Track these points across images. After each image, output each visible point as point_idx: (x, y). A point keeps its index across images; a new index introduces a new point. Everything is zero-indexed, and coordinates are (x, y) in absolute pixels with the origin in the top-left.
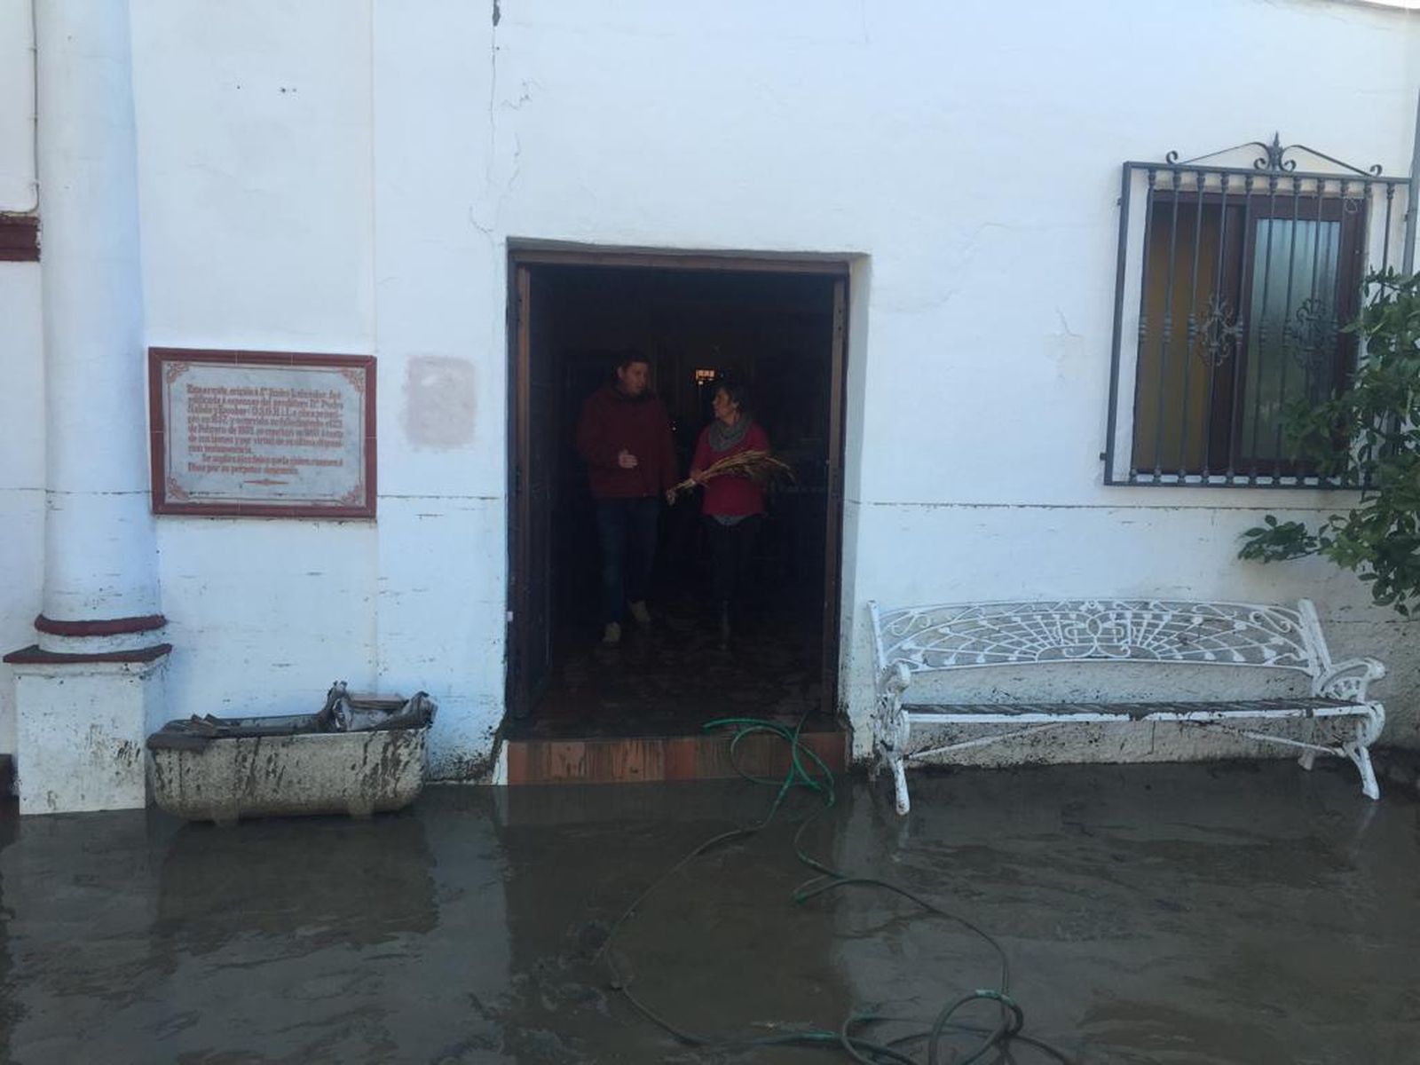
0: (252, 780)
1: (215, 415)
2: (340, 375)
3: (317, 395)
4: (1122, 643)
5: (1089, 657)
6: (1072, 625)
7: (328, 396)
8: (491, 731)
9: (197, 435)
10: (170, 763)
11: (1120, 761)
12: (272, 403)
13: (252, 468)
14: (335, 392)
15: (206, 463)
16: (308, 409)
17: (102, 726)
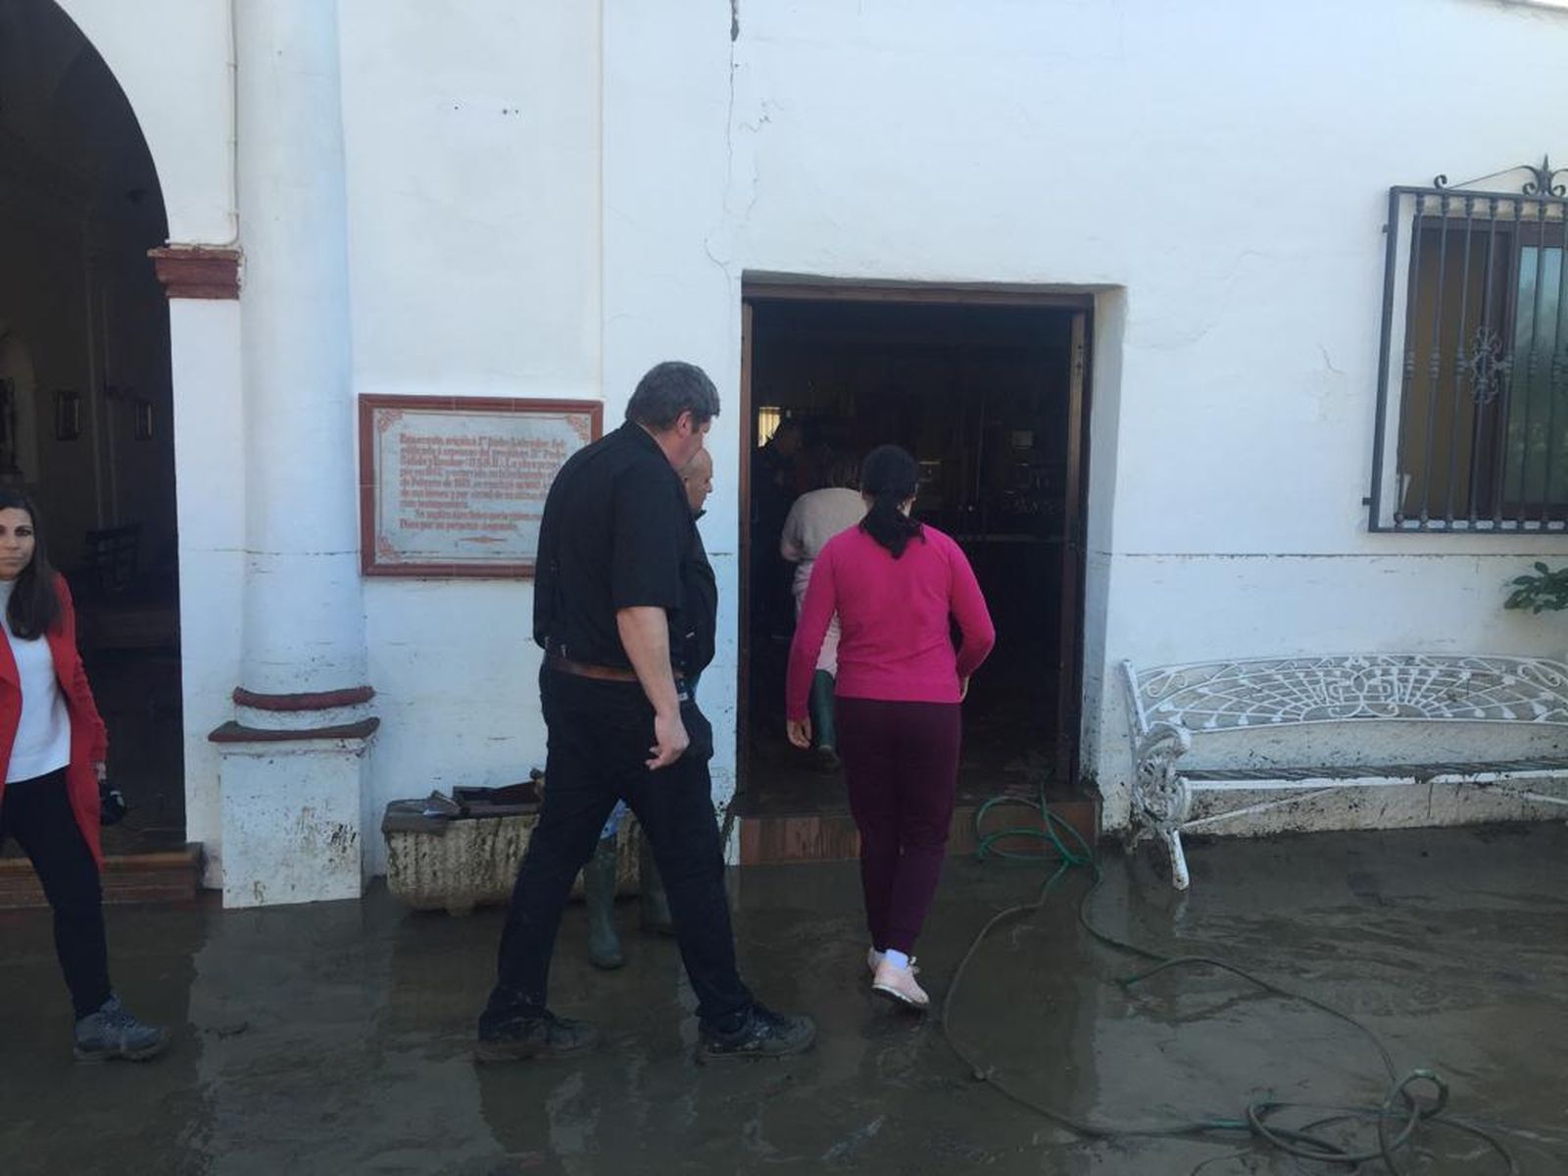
0: (492, 864)
1: (430, 466)
2: (564, 421)
3: (538, 444)
4: (1389, 701)
5: (1355, 716)
6: (1336, 682)
7: (551, 444)
8: (721, 807)
9: (409, 488)
10: (405, 847)
11: (1381, 827)
12: (491, 453)
13: (469, 525)
14: (559, 440)
15: (420, 520)
16: (529, 460)
17: (314, 809)
